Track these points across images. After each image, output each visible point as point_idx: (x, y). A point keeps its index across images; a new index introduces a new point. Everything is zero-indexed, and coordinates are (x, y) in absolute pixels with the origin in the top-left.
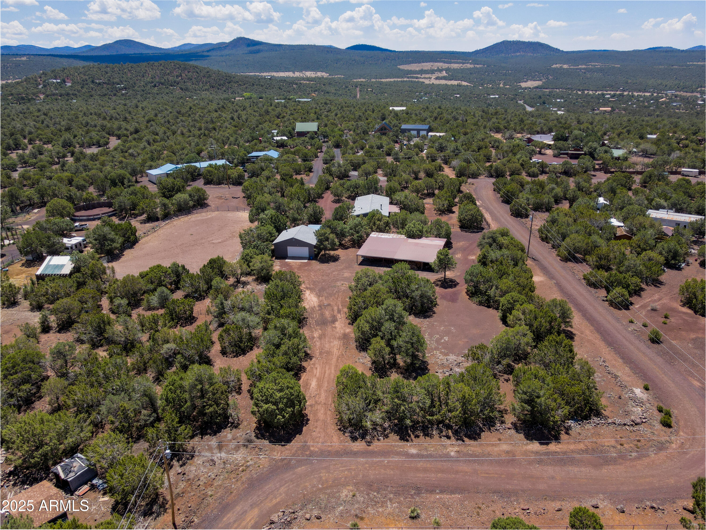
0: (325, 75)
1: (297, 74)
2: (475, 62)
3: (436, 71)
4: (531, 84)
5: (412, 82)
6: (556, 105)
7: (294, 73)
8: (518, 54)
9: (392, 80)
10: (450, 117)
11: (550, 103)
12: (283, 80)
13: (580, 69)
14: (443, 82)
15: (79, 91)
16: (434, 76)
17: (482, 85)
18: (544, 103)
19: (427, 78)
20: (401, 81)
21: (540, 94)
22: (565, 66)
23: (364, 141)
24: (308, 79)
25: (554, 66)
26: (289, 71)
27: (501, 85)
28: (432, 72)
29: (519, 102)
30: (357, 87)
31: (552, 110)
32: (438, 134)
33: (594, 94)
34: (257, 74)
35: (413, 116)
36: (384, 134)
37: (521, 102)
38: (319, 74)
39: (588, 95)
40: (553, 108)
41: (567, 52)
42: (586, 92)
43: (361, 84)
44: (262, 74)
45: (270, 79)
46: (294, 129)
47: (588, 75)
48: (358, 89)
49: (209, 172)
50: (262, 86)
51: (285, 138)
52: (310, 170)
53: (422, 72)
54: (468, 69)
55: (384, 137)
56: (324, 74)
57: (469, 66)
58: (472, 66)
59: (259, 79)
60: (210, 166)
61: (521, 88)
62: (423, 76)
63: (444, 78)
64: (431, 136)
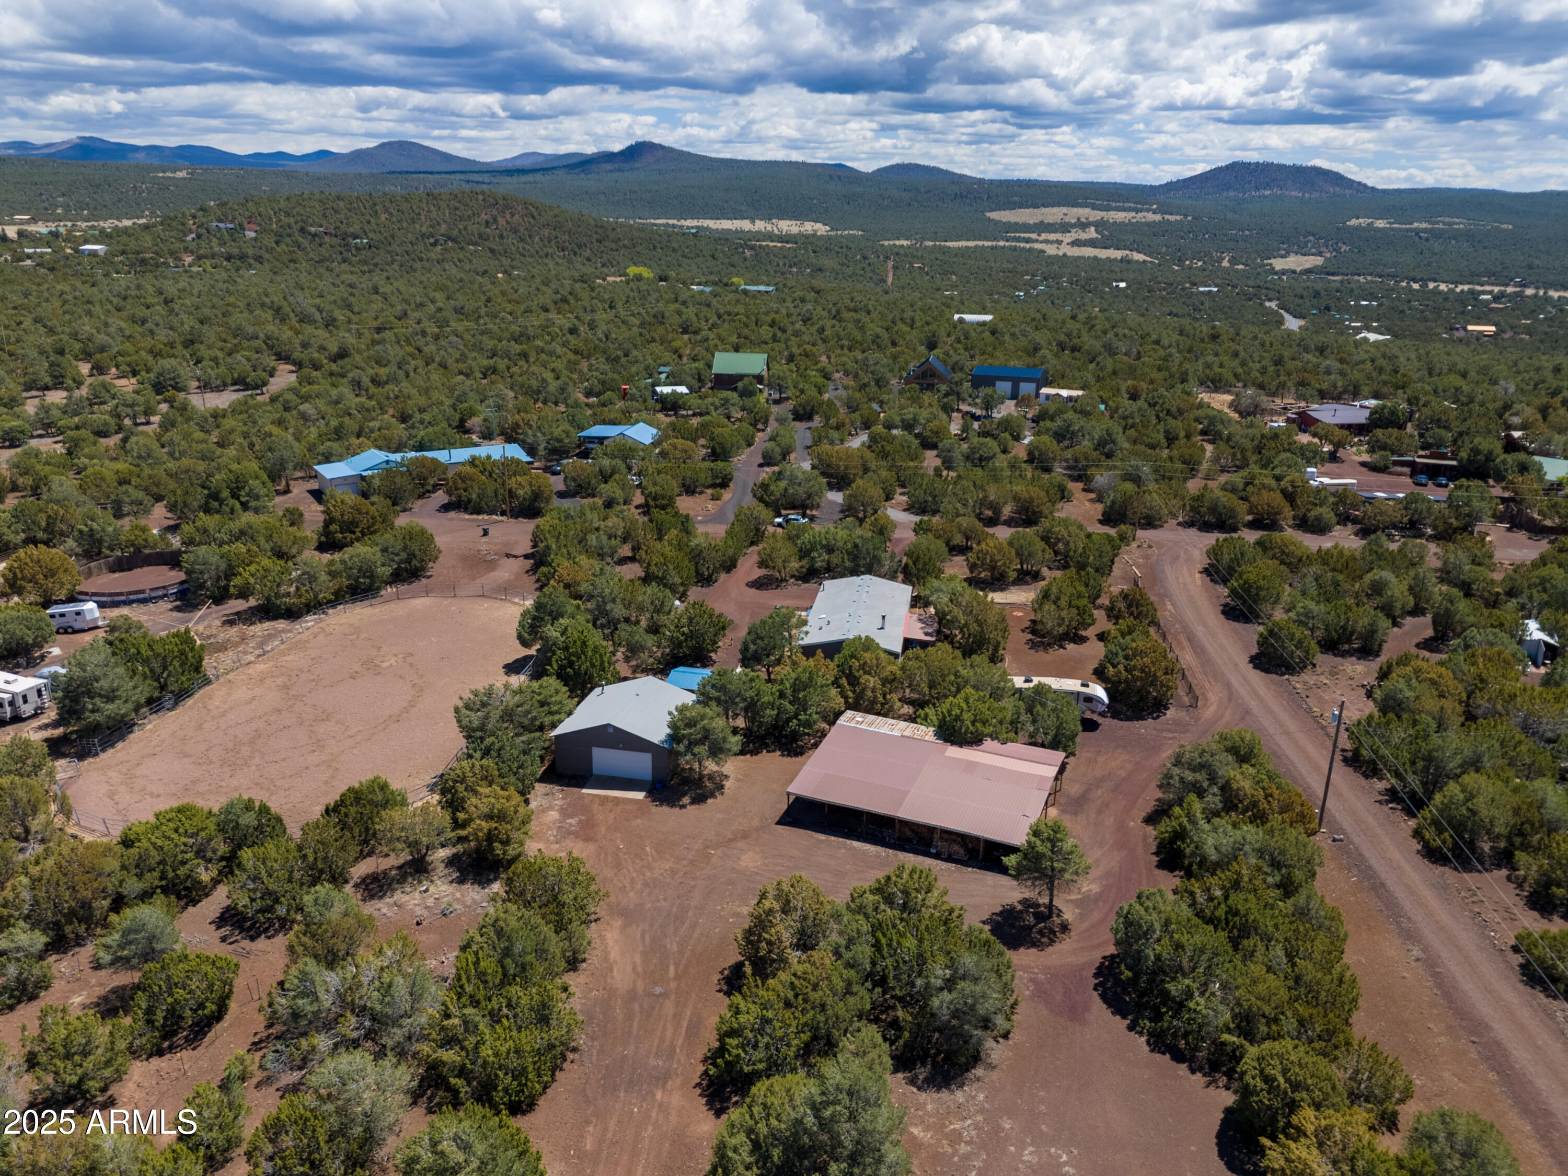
0: (821, 229)
1: (760, 225)
2: (1163, 209)
3: (1074, 226)
4: (1294, 262)
5: (1015, 248)
6: (1358, 313)
7: (753, 222)
8: (1267, 193)
9: (971, 244)
10: (1098, 345)
11: (1347, 309)
12: (724, 237)
13: (1417, 232)
14: (1089, 252)
15: (270, 250)
16: (1068, 238)
17: (1180, 261)
18: (1328, 308)
19: (1051, 242)
20: (992, 248)
21: (1319, 286)
22: (1380, 224)
23: (875, 406)
24: (781, 238)
25: (1353, 222)
26: (743, 218)
27: (1225, 264)
28: (1064, 228)
29: (1268, 304)
30: (888, 258)
31: (1349, 327)
32: (1065, 393)
33: (1452, 291)
34: (671, 222)
35: (1007, 338)
36: (930, 387)
37: (1273, 305)
38: (809, 227)
39: (1436, 291)
40: (1351, 321)
41: (1384, 191)
42: (1431, 285)
43: (897, 252)
44: (683, 222)
45: (694, 235)
46: (710, 366)
47: (1437, 246)
48: (890, 264)
49: (463, 478)
50: (674, 250)
51: (683, 389)
52: (724, 483)
53: (1043, 227)
54: (1148, 224)
55: (927, 397)
56: (818, 226)
57: (1151, 217)
58: (1158, 217)
59: (671, 234)
60: (473, 462)
61: (1273, 271)
62: (1044, 236)
63: (1092, 243)
64: (1048, 397)
